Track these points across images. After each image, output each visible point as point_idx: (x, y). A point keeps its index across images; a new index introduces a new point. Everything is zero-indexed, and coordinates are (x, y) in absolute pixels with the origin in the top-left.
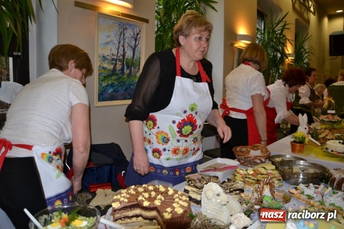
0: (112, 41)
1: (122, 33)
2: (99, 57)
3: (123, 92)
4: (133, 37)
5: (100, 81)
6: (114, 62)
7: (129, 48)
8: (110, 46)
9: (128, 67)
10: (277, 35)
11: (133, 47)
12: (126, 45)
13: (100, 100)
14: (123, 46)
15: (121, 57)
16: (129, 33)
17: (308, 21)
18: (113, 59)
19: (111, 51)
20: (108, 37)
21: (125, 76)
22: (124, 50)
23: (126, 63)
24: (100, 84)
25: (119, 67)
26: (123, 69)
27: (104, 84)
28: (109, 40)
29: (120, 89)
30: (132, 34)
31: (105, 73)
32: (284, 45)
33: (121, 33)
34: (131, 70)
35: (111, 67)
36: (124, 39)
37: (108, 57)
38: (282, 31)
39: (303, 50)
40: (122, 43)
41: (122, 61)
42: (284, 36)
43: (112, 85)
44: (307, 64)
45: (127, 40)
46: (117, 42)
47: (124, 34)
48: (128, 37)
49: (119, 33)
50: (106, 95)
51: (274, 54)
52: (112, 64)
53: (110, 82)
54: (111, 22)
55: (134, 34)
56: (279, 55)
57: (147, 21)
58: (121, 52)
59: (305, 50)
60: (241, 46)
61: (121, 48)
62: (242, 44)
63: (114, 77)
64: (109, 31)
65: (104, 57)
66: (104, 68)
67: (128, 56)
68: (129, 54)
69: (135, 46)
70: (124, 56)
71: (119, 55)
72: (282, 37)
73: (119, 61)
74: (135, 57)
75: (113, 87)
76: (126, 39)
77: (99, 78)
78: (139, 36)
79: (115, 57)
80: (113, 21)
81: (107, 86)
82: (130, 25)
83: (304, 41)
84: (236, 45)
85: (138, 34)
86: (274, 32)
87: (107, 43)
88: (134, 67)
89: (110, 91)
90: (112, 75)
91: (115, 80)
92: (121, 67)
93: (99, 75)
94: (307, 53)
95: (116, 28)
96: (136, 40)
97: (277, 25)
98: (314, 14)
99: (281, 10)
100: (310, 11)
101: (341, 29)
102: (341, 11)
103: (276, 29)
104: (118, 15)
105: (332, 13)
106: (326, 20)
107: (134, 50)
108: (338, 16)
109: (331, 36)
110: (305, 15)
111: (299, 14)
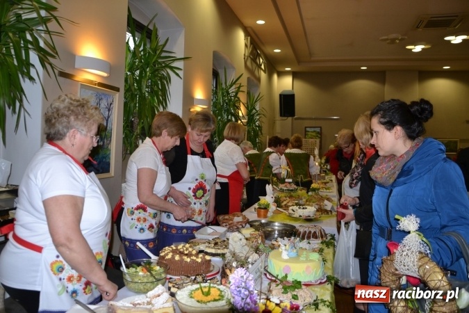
1: (98, 104)
4: (107, 108)
10: (231, 97)
11: (107, 118)
16: (104, 104)
17: (259, 79)
30: (106, 104)
32: (238, 108)
34: (104, 142)
38: (237, 94)
39: (254, 111)
42: (239, 98)
44: (259, 127)
47: (100, 105)
48: (103, 108)
51: (228, 117)
55: (108, 104)
56: (233, 119)
57: (117, 90)
59: (257, 111)
62: (198, 109)
69: (109, 117)
74: (108, 127)
78: (112, 106)
80: (91, 92)
82: (105, 95)
83: (256, 102)
84: (192, 110)
85: (111, 104)
86: (228, 93)
94: (259, 114)
95: (94, 99)
96: (109, 110)
97: (231, 86)
98: (265, 71)
99: (234, 68)
100: (262, 69)
101: (291, 89)
102: (289, 69)
103: (230, 91)
104: (95, 84)
105: (281, 69)
106: (275, 76)
107: (107, 121)
108: (287, 73)
109: (280, 95)
110: (256, 73)
111: (251, 72)
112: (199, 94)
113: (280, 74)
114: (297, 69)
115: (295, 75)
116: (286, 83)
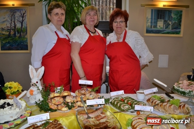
0: (6, 20)
3: (16, 46)
4: (21, 16)
5: (2, 41)
6: (9, 31)
7: (18, 22)
8: (5, 23)
9: (18, 33)
11: (21, 22)
12: (16, 21)
13: (2, 50)
14: (14, 22)
16: (18, 14)
18: (8, 29)
19: (6, 25)
20: (4, 18)
21: (17, 38)
22: (15, 24)
23: (17, 30)
25: (12, 33)
26: (15, 34)
29: (14, 44)
31: (4, 37)
33: (12, 15)
34: (21, 34)
35: (8, 33)
36: (14, 18)
37: (5, 29)
40: (13, 20)
41: (14, 30)
46: (10, 20)
47: (14, 15)
48: (17, 17)
50: (6, 48)
53: (7, 41)
54: (5, 11)
55: (21, 14)
58: (13, 25)
61: (13, 23)
63: (10, 39)
64: (5, 15)
66: (3, 34)
67: (18, 27)
68: (19, 25)
69: (23, 21)
70: (15, 26)
71: (12, 27)
73: (12, 30)
75: (10, 43)
76: (16, 18)
77: (1, 39)
78: (25, 14)
80: (7, 10)
81: (6, 43)
87: (4, 21)
88: (23, 32)
89: (8, 46)
90: (8, 37)
92: (13, 33)
95: (9, 13)
96: (23, 17)
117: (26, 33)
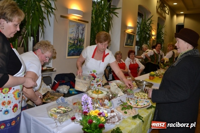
0: (74, 31)
1: (78, 28)
2: (69, 38)
3: (77, 53)
5: (69, 48)
6: (74, 40)
8: (73, 34)
9: (79, 42)
10: (147, 26)
12: (79, 33)
13: (68, 56)
14: (78, 33)
15: (77, 38)
16: (80, 28)
17: (165, 18)
18: (74, 39)
19: (73, 35)
20: (72, 30)
21: (78, 46)
22: (78, 35)
23: (79, 40)
24: (68, 49)
25: (76, 42)
26: (77, 43)
27: (70, 49)
28: (73, 31)
29: (76, 51)
30: (82, 28)
31: (71, 45)
32: (150, 31)
34: (80, 43)
35: (73, 42)
36: (79, 30)
37: (72, 38)
38: (150, 24)
39: (161, 32)
40: (77, 32)
41: (77, 40)
42: (151, 27)
43: (73, 50)
45: (79, 31)
46: (76, 32)
49: (77, 28)
50: (71, 54)
51: (145, 35)
52: (74, 41)
53: (72, 49)
54: (74, 24)
56: (148, 36)
57: (87, 22)
58: (77, 36)
60: (129, 32)
61: (77, 34)
62: (129, 31)
63: (74, 46)
64: (73, 27)
65: (70, 38)
66: (70, 43)
68: (80, 37)
69: (83, 33)
70: (78, 37)
72: (150, 27)
74: (83, 38)
75: (74, 50)
77: (68, 47)
78: (84, 29)
79: (75, 38)
81: (71, 50)
82: (81, 24)
83: (162, 28)
84: (126, 32)
85: (84, 28)
87: (72, 32)
88: (82, 42)
89: (72, 52)
90: (73, 46)
91: (74, 48)
92: (77, 42)
93: (69, 45)
94: (163, 34)
95: (76, 26)
96: (83, 31)
97: (148, 21)
98: (168, 14)
99: (150, 13)
100: (167, 13)
101: (183, 22)
102: (182, 13)
103: (147, 23)
104: (77, 20)
105: (178, 13)
106: (175, 17)
107: (82, 35)
108: (182, 15)
109: (177, 25)
110: (163, 15)
111: (160, 14)
112: (130, 24)
113: (178, 15)
114: (187, 12)
115: (186, 16)
116: (180, 20)
117: (84, 43)
